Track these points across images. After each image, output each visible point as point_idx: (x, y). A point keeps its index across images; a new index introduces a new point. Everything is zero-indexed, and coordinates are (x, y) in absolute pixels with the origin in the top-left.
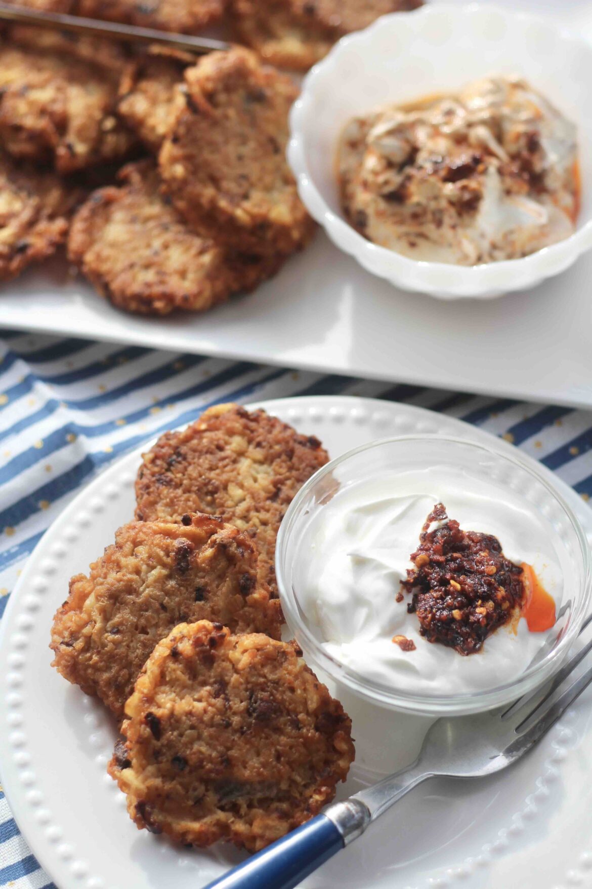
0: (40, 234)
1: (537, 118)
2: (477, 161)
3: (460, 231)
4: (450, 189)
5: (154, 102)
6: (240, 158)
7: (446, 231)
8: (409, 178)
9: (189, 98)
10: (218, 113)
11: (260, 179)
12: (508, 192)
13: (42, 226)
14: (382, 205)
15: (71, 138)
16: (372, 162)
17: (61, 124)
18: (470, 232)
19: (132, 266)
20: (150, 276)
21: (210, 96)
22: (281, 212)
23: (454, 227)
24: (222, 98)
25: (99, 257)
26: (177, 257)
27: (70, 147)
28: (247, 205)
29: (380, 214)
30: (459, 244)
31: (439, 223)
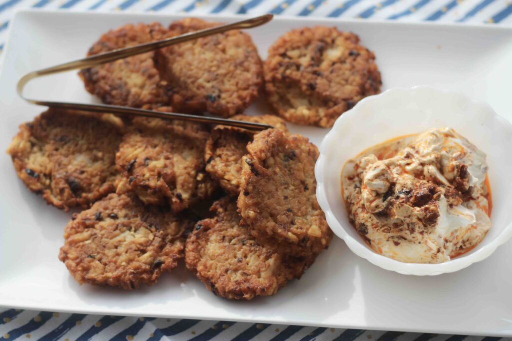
0: (167, 254)
1: (463, 154)
2: (432, 191)
3: (426, 235)
4: (417, 210)
5: (227, 163)
6: (286, 198)
7: (416, 234)
8: (391, 204)
9: (252, 165)
10: (269, 171)
11: (299, 210)
12: (451, 206)
13: (168, 248)
14: (375, 220)
15: (179, 191)
16: (366, 194)
17: (172, 182)
18: (432, 236)
19: (227, 271)
20: (238, 276)
21: (264, 162)
22: (314, 230)
23: (422, 233)
24: (271, 161)
25: (205, 267)
26: (253, 262)
27: (179, 196)
28: (294, 228)
29: (375, 226)
30: (426, 242)
31: (412, 231)
